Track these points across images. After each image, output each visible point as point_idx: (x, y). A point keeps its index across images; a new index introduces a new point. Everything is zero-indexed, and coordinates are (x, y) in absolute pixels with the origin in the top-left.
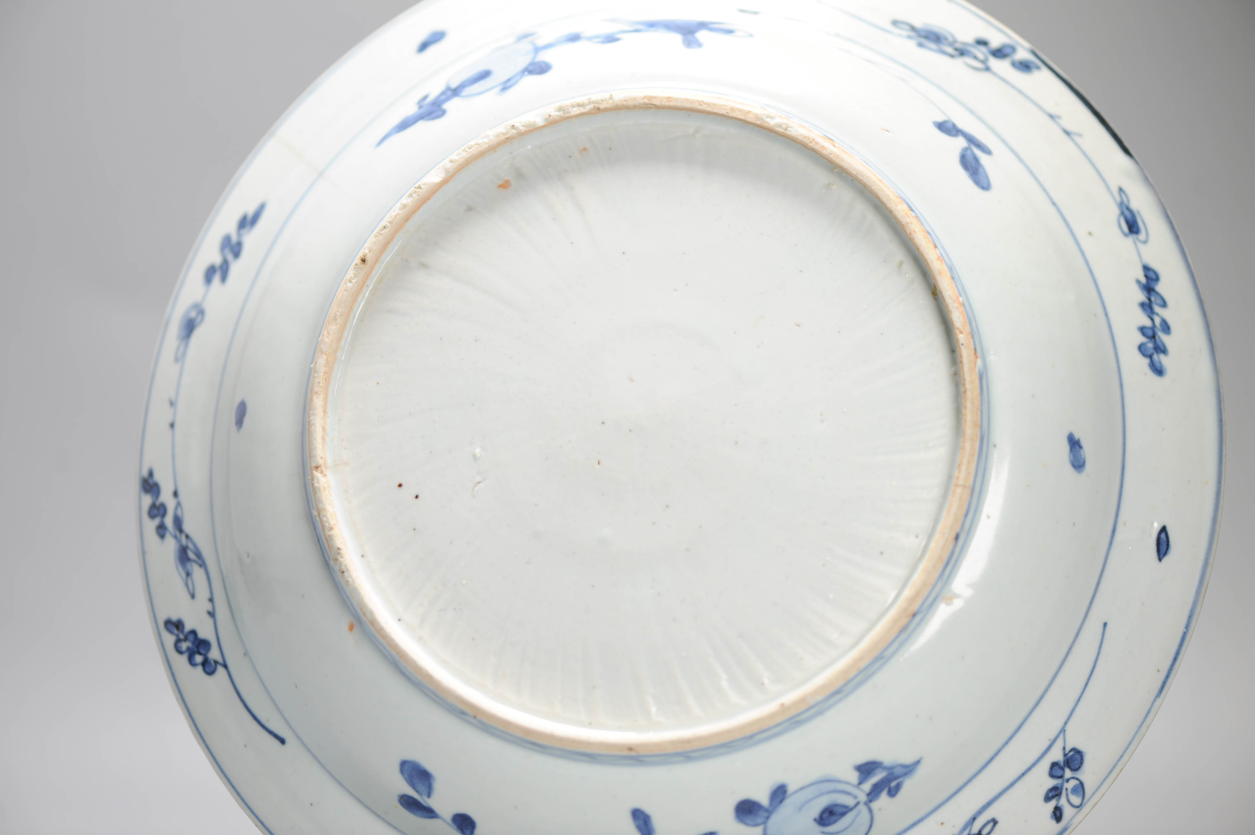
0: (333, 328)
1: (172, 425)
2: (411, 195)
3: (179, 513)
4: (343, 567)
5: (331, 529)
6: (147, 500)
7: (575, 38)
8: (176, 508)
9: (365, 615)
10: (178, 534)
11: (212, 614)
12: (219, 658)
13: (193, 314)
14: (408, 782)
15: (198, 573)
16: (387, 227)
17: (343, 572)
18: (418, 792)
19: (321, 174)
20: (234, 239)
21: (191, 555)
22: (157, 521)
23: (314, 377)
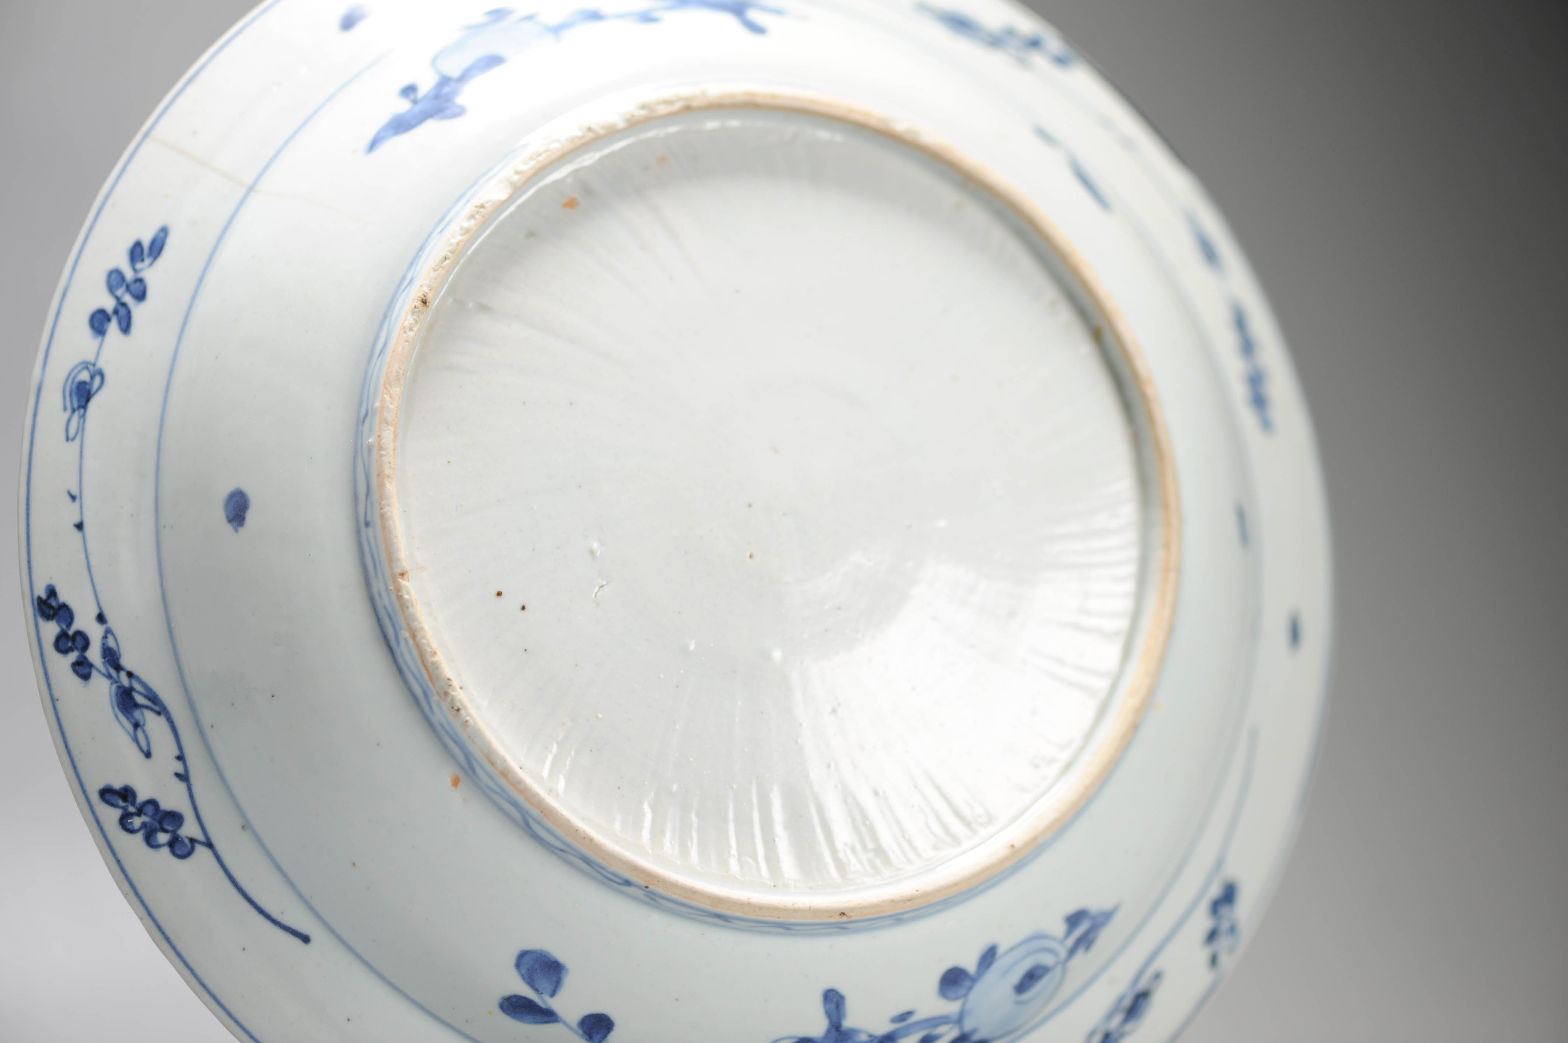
0: (397, 390)
1: (80, 526)
2: (472, 217)
3: (111, 643)
4: (458, 705)
5: (434, 654)
6: (51, 629)
7: (595, 16)
8: (105, 637)
9: (493, 764)
10: (113, 672)
11: (183, 777)
12: (198, 834)
13: (85, 376)
14: (524, 979)
15: (154, 724)
16: (449, 258)
17: (458, 710)
18: (537, 990)
19: (251, 189)
20: (129, 275)
21: (140, 699)
22: (73, 656)
23: (381, 456)
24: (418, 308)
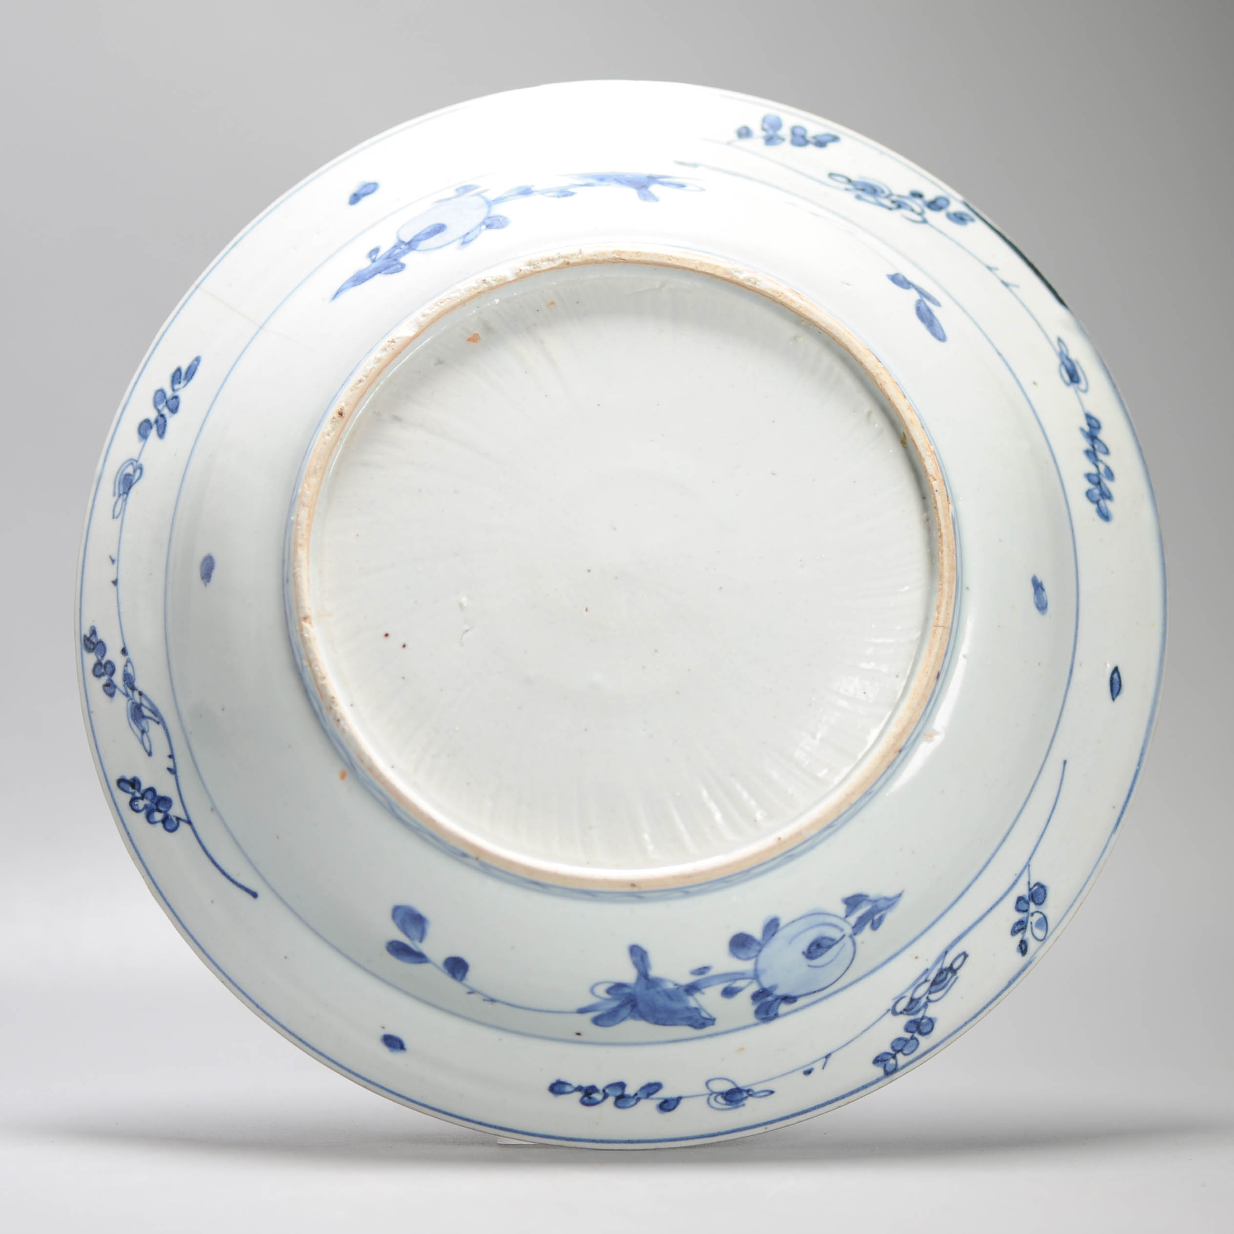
0: (314, 480)
1: (115, 583)
2: (385, 349)
3: (130, 670)
4: (339, 716)
5: (324, 678)
6: (91, 659)
7: (526, 192)
8: (126, 666)
9: (362, 761)
10: (130, 692)
11: (173, 771)
12: (182, 815)
13: (130, 470)
14: (399, 927)
15: (155, 731)
16: (363, 381)
17: (338, 720)
18: (409, 937)
19: (261, 328)
20: (169, 393)
21: (146, 712)
22: (104, 679)
23: (297, 530)
24: (335, 419)
